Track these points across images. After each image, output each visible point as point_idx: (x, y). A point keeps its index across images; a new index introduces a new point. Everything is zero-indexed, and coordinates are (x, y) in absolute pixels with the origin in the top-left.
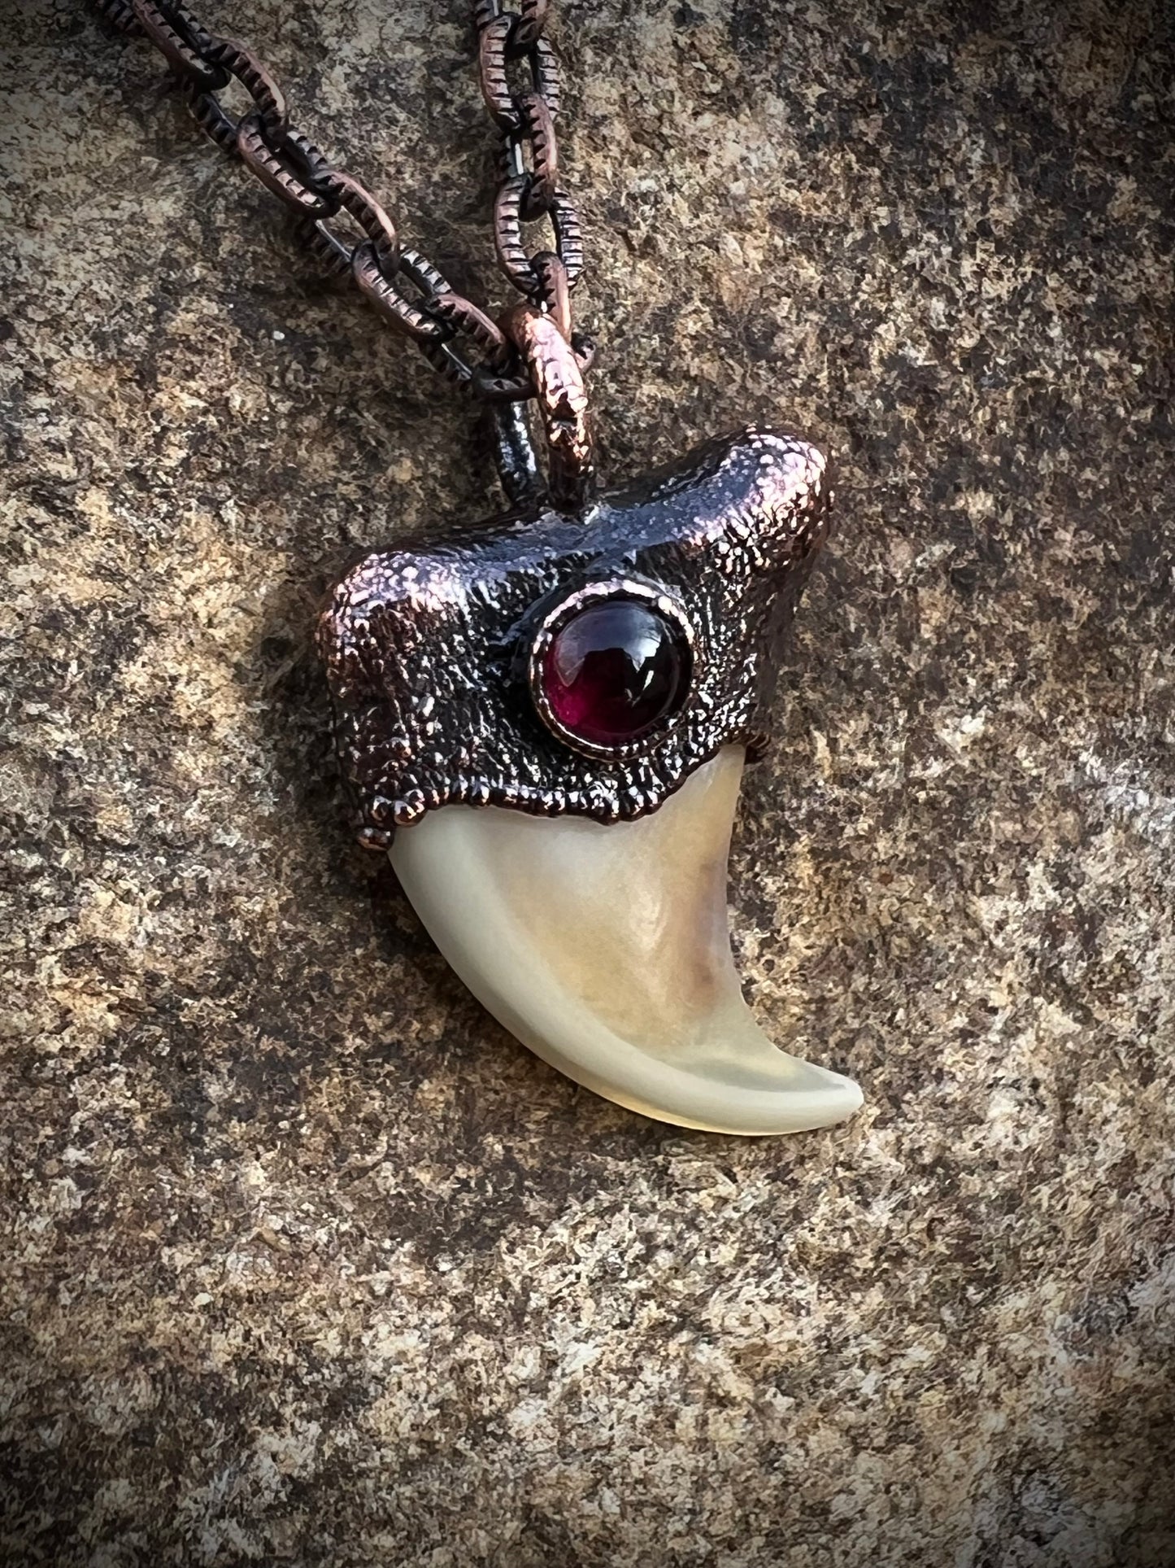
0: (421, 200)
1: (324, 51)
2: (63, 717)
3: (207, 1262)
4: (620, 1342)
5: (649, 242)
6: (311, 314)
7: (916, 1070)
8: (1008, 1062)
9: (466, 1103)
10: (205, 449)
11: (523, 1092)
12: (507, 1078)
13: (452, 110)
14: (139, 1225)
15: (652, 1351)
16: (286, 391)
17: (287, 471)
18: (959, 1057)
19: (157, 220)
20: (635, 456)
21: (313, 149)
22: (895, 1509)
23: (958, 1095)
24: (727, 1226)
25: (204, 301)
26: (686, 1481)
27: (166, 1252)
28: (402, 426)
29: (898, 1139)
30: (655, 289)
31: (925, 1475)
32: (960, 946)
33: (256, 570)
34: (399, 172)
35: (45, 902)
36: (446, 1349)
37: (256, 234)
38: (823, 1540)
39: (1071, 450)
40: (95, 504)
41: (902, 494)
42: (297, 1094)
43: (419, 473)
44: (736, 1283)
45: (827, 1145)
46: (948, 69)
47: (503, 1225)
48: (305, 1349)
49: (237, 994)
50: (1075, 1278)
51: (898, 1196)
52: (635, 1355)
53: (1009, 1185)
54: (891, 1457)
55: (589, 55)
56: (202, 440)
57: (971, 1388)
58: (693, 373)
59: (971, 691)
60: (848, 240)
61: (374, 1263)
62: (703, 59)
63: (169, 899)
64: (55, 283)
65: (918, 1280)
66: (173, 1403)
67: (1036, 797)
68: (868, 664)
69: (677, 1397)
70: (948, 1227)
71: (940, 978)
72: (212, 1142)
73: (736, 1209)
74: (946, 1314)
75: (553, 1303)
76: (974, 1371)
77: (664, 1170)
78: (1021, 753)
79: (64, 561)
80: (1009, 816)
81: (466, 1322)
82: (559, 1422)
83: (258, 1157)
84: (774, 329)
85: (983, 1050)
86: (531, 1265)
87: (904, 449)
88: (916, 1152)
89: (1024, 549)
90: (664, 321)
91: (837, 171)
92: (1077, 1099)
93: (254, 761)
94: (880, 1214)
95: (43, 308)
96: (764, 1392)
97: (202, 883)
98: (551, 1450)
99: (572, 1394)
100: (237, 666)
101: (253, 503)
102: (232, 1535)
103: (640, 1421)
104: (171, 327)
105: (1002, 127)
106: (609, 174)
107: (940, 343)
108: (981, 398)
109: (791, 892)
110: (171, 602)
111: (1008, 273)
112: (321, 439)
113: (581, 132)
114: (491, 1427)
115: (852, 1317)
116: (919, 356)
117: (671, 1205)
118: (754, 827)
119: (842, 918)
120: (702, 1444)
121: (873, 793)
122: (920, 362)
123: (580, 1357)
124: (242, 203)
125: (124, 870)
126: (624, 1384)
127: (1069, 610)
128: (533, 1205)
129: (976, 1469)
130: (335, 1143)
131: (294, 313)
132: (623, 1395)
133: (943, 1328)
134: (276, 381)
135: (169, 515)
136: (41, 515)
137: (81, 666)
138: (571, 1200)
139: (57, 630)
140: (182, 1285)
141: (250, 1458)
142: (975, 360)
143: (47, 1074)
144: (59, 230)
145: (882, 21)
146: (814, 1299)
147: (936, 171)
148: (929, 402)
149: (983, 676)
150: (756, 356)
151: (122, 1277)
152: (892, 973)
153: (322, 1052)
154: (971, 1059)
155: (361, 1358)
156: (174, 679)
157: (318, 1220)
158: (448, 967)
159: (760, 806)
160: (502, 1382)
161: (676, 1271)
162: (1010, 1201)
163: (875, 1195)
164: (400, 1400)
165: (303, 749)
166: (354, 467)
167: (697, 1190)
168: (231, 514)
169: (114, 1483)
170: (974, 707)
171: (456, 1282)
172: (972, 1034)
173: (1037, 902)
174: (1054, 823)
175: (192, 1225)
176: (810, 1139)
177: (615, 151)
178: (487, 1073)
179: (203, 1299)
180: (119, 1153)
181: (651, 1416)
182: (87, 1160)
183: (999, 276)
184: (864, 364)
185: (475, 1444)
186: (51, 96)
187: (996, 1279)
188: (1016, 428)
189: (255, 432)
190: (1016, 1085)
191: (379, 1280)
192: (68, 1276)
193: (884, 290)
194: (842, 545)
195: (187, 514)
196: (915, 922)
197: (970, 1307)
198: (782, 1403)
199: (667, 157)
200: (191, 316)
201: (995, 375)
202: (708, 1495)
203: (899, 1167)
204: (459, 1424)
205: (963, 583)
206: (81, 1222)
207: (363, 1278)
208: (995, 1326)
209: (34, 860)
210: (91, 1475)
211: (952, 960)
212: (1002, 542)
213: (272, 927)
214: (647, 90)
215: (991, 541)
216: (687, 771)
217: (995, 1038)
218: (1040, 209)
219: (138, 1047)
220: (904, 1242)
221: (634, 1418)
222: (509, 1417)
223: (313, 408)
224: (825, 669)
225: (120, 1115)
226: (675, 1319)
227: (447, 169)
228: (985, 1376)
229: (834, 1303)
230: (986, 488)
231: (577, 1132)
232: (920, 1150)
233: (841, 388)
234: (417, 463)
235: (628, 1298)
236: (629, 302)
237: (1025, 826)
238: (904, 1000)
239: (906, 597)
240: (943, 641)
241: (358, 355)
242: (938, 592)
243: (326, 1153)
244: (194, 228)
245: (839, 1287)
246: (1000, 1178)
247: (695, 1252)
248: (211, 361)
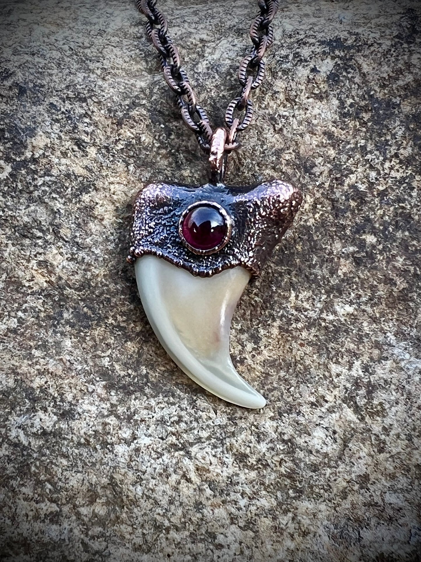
0: (214, 100)
1: (204, 56)
2: (62, 201)
3: (44, 358)
4: (159, 443)
5: (281, 130)
6: (174, 123)
7: (291, 408)
8: (326, 420)
9: (140, 354)
10: (129, 148)
11: (159, 360)
12: (156, 354)
13: (232, 79)
14: (30, 340)
15: (169, 452)
16: (159, 140)
17: (151, 162)
18: (307, 410)
19: (138, 86)
22: (242, 553)
23: (304, 422)
24: (208, 426)
25: (143, 110)
26: (167, 498)
27: (34, 351)
28: (191, 161)
29: (277, 427)
30: (278, 143)
31: (257, 547)
32: (321, 376)
33: (133, 185)
34: (211, 91)
35: (39, 246)
36: (103, 416)
37: (164, 97)
38: (211, 547)
39: (410, 233)
40: (92, 151)
41: (344, 227)
42: (89, 327)
43: (191, 175)
44: (205, 445)
45: (251, 417)
46: (399, 105)
47: (135, 391)
48: (61, 394)
49: (82, 293)
50: (335, 509)
51: (271, 445)
52: (163, 450)
53: (315, 462)
54: (244, 532)
55: (280, 74)
56: (129, 145)
57: (282, 526)
58: (284, 170)
59: (351, 298)
60: (348, 147)
61: (92, 382)
62: (316, 83)
63: (72, 259)
64: (103, 93)
65: (271, 478)
66: (18, 389)
67: (365, 340)
68: (316, 276)
69: (172, 469)
70: (287, 465)
71: (311, 383)
72: (60, 328)
73: (213, 423)
74: (279, 494)
75: (142, 421)
76: (284, 520)
77: (194, 401)
78: (365, 324)
79: (77, 162)
80: (353, 342)
81: (112, 412)
82: (131, 456)
83: (71, 338)
84: (314, 165)
85: (318, 412)
86: (139, 406)
87: (348, 214)
88: (282, 434)
89: (383, 258)
90: (278, 153)
91: (351, 126)
92: (350, 445)
93: (112, 234)
94: (263, 447)
95: (97, 98)
96: (203, 485)
97: (83, 259)
99: (137, 450)
100: (117, 207)
101: (139, 167)
102: (21, 435)
103: (157, 471)
104: (131, 114)
105: (412, 126)
106: (275, 108)
107: (371, 186)
108: (381, 206)
109: (269, 337)
110: (104, 184)
111: (401, 171)
112: (165, 157)
113: (270, 94)
114: (108, 446)
115: (242, 477)
116: (362, 187)
119: (283, 352)
120: (176, 489)
121: (306, 317)
122: (362, 189)
123: (144, 441)
124: (162, 88)
125: (63, 246)
126: (156, 456)
127: (395, 284)
128: (147, 390)
129: (279, 558)
130: (95, 346)
131: (169, 121)
132: (154, 459)
133: (276, 498)
134: (157, 138)
135: (112, 161)
136: (76, 148)
137: (72, 190)
138: (160, 395)
139: (69, 178)
140: (34, 361)
141: (34, 416)
142: (382, 194)
143: (22, 291)
144: (111, 82)
145: (380, 86)
146: (231, 463)
147: (385, 134)
148: (362, 203)
149: (357, 294)
150: (306, 172)
151: (18, 350)
152: (294, 375)
153: (101, 320)
154: (312, 413)
155: (77, 406)
156: (97, 203)
157: (81, 362)
159: (267, 307)
160: (117, 435)
161: (186, 431)
162: (314, 468)
163: (263, 441)
164: (84, 423)
166: (172, 167)
167: (203, 411)
168: (131, 168)
170: (351, 303)
171: (114, 399)
172: (316, 405)
173: (354, 373)
174: (370, 351)
175: (44, 346)
176: (246, 413)
177: (279, 102)
178: (150, 349)
179: (38, 367)
180: (33, 319)
181: (162, 471)
182: (23, 317)
183: (398, 171)
184: (342, 184)
185: (102, 449)
186: (125, 51)
187: (301, 492)
188: (391, 220)
189: (146, 149)
190: (327, 428)
191: (91, 388)
193: (356, 164)
194: (318, 236)
195: (118, 163)
196: (308, 362)
197: (288, 497)
198: (209, 492)
199: (295, 107)
200: (138, 113)
201: (388, 200)
202: (173, 507)
203: (274, 436)
204: (99, 440)
205: (358, 262)
206: (15, 331)
207: (86, 384)
208: (297, 509)
209: (40, 234)
211: (317, 379)
212: (376, 254)
213: (99, 279)
214: (294, 87)
215: (372, 252)
217: (323, 410)
219: (49, 295)
220: (269, 461)
221: (155, 468)
222: (116, 446)
223: (166, 148)
224: (301, 272)
225: (37, 309)
226: (180, 446)
227: (225, 94)
228: (289, 525)
229: (237, 469)
230: (375, 235)
231: (172, 379)
232: (284, 434)
233: (332, 189)
234: (191, 172)
235: (167, 431)
236: (269, 145)
237: (358, 348)
238: (295, 385)
239: (336, 260)
240: (345, 278)
241: (184, 138)
242: (348, 262)
243: (91, 347)
244: (148, 91)
245: (241, 465)
246: (312, 458)
247: (194, 429)
248: (139, 126)
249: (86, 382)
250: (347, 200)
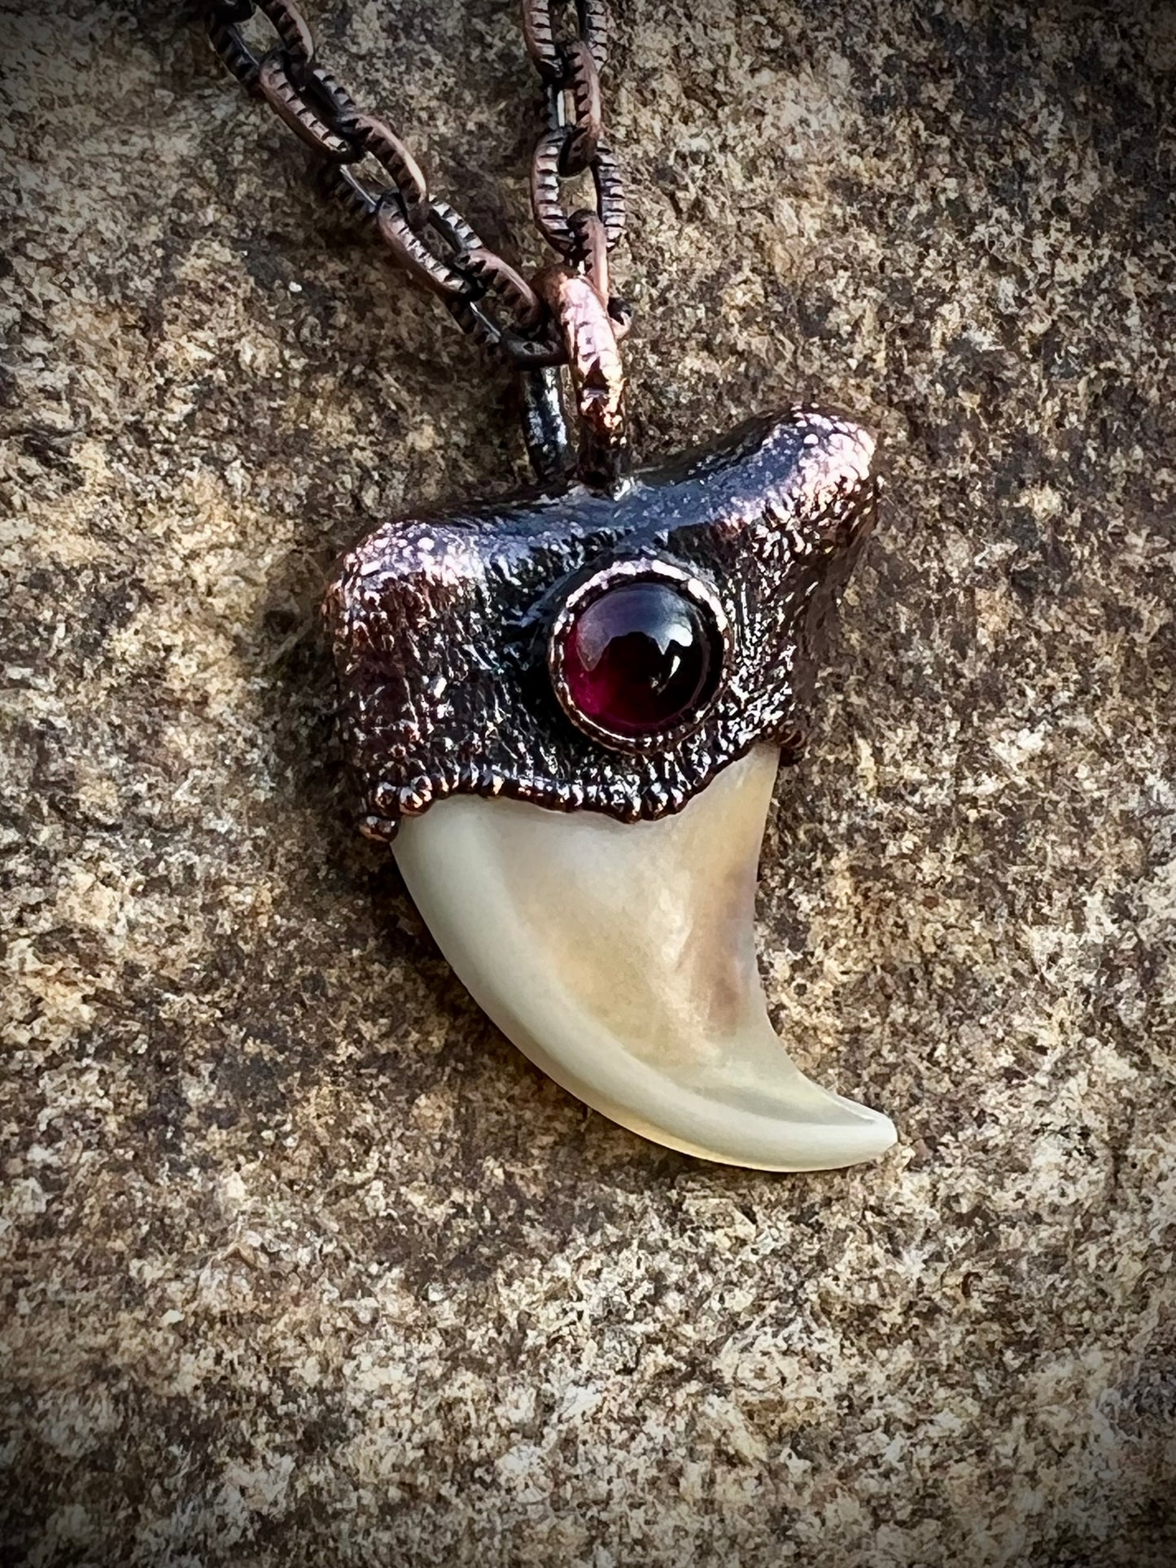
0: (454, 150)
2: (46, 684)
3: (178, 1277)
4: (622, 1388)
5: (697, 204)
6: (331, 266)
7: (956, 1110)
8: (1056, 1106)
9: (465, 1123)
10: (211, 405)
11: (528, 1114)
12: (511, 1099)
13: (491, 55)
14: (105, 1232)
15: (657, 1401)
16: (302, 347)
17: (298, 433)
18: (1002, 1098)
19: (169, 158)
20: (675, 434)
21: (341, 90)
23: (1001, 1140)
24: (743, 1269)
25: (216, 246)
26: (689, 1544)
27: (135, 1264)
28: (424, 390)
29: (934, 1184)
30: (703, 255)
31: (953, 1555)
32: (1009, 979)
33: (261, 537)
34: (432, 117)
35: (20, 881)
36: (434, 1385)
37: (275, 176)
39: (1145, 449)
40: (91, 457)
41: (962, 487)
42: (283, 1102)
43: (440, 441)
44: (752, 1331)
45: (856, 1189)
46: (1027, 34)
47: (500, 1255)
48: (280, 1376)
49: (223, 991)
50: (1124, 1349)
51: (930, 1247)
52: (639, 1405)
53: (1053, 1241)
54: (915, 1533)
56: (208, 395)
57: (1004, 1462)
58: (740, 347)
59: (1029, 704)
60: (913, 213)
61: (358, 1287)
62: (763, 12)
63: (154, 885)
64: (57, 220)
65: (950, 1340)
66: (134, 1429)
67: (1097, 821)
68: (918, 669)
69: (683, 1451)
70: (985, 1283)
71: (986, 1012)
72: (190, 1148)
73: (755, 1252)
74: (980, 1378)
75: (552, 1342)
76: (1008, 1443)
77: (677, 1207)
78: (1083, 772)
79: (54, 516)
80: (1068, 839)
81: (457, 1357)
82: (553, 1472)
83: (238, 1168)
84: (828, 304)
85: (1029, 1093)
86: (527, 1299)
87: (965, 439)
88: (953, 1199)
89: (1092, 554)
90: (710, 291)
91: (904, 139)
92: (1131, 1151)
93: (251, 742)
94: (912, 1264)
95: (44, 245)
96: (778, 1454)
97: (189, 869)
98: (543, 1502)
99: (568, 1442)
100: (237, 638)
101: (261, 465)
103: (641, 1477)
105: (1083, 98)
106: (658, 132)
107: (1008, 327)
108: (1050, 385)
109: (826, 913)
110: (169, 567)
111: (1083, 255)
112: (337, 400)
113: (629, 84)
114: (479, 1472)
115: (877, 1376)
116: (984, 340)
117: (684, 1243)
118: (789, 840)
119: (881, 943)
120: (708, 1505)
121: (919, 808)
122: (985, 347)
123: (580, 1402)
124: (261, 144)
125: (106, 851)
126: (625, 1435)
127: (1138, 622)
128: (534, 1236)
129: (1009, 1552)
130: (322, 1158)
131: (313, 263)
132: (623, 1446)
133: (976, 1393)
134: (291, 336)
135: (171, 473)
136: (32, 466)
137: (69, 629)
138: (576, 1233)
139: (45, 589)
140: (151, 1301)
141: (216, 1491)
142: (1044, 347)
143: (14, 1066)
144: (64, 164)
146: (835, 1352)
147: (1010, 143)
148: (994, 391)
149: (1043, 687)
150: (808, 332)
151: (86, 1289)
152: (933, 1004)
153: (312, 1058)
154: (1015, 1101)
155: (340, 1390)
156: (168, 650)
157: (300, 1239)
158: (453, 975)
159: (796, 817)
160: (493, 1425)
161: (687, 1316)
162: (1054, 1259)
163: (907, 1243)
164: (382, 1437)
165: (304, 732)
166: (372, 432)
167: (713, 1229)
168: (237, 475)
169: (68, 1509)
170: (1032, 721)
171: (448, 1314)
172: (1018, 1075)
173: (1094, 935)
174: (1115, 851)
175: (164, 1236)
176: (837, 1180)
177: (664, 106)
178: (489, 1091)
179: (173, 1316)
180: (88, 1155)
181: (654, 1472)
182: (54, 1161)
183: (1074, 258)
184: (924, 346)
185: (460, 1490)
186: (61, 21)
187: (1036, 1344)
188: (1086, 423)
189: (266, 388)
190: (1064, 1132)
191: (364, 1307)
192: (27, 1284)
193: (950, 267)
194: (894, 539)
195: (189, 474)
196: (961, 951)
197: (1006, 1373)
198: (797, 1466)
199: (720, 113)
200: (202, 262)
201: (1065, 363)
202: (713, 1562)
203: (934, 1215)
204: (444, 1467)
205: (1024, 586)
206: (45, 1227)
207: (346, 1303)
208: (1033, 1396)
209: (10, 836)
210: (44, 1497)
211: (999, 993)
212: (1068, 543)
213: (263, 921)
214: (701, 43)
215: (1056, 542)
216: (715, 769)
217: (1043, 1080)
218: (1119, 188)
219: (113, 1043)
220: (937, 1297)
221: (635, 1472)
222: (499, 1463)
223: (330, 367)
224: (871, 672)
225: (91, 1114)
226: (684, 1367)
227: (483, 118)
228: (1021, 1450)
229: (857, 1359)
230: (1053, 486)
231: (585, 1160)
232: (957, 1198)
233: (898, 371)
234: (439, 431)
235: (632, 1342)
236: (674, 268)
237: (1083, 853)
238: (945, 1035)
239: (961, 598)
240: (1001, 648)
241: (380, 312)
242: (997, 594)
243: (311, 1168)
244: (209, 168)
245: (863, 1342)
246: (1044, 1232)
247: (709, 1295)
248: (222, 312)
249: (342, 1299)
250: (952, 393)
